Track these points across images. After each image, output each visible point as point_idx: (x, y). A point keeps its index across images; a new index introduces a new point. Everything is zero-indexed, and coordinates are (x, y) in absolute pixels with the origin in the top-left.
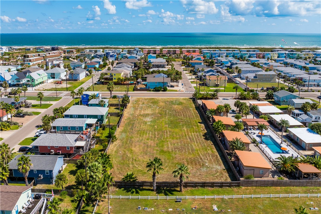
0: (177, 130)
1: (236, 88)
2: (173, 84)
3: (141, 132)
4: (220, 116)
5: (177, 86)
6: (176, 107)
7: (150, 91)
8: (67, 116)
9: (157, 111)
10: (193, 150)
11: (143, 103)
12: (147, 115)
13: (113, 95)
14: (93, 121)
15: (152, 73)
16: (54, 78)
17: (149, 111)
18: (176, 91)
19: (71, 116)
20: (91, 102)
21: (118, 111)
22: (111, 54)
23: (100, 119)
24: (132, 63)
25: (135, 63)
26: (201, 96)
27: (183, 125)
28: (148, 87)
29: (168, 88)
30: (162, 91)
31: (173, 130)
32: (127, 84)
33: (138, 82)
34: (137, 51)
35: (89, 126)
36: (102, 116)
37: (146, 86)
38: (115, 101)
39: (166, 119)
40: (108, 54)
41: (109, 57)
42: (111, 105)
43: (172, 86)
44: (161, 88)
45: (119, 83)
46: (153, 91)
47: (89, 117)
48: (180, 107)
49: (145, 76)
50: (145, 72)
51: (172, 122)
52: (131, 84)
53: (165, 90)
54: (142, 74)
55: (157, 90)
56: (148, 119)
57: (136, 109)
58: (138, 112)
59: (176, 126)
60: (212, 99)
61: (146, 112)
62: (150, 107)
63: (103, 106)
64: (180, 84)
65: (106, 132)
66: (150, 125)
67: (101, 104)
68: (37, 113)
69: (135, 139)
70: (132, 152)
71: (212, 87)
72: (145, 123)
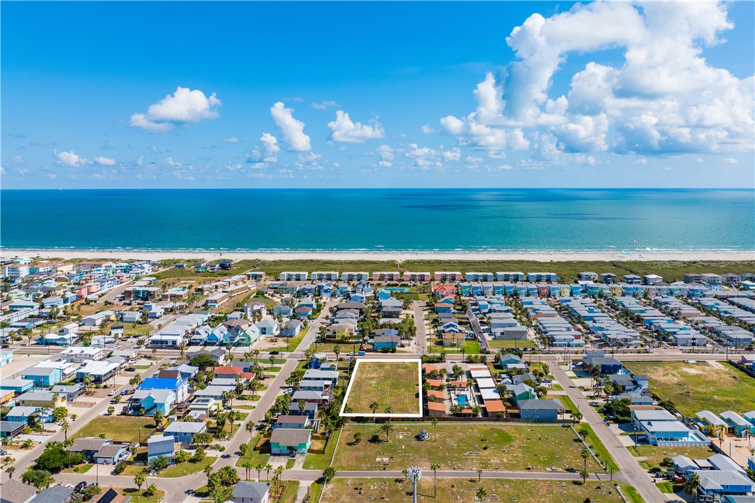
0: (395, 391)
1: (463, 351)
2: (404, 342)
3: (367, 392)
4: (436, 379)
5: (409, 345)
6: (400, 370)
7: (378, 352)
8: (306, 379)
9: (382, 375)
10: (403, 403)
11: (370, 367)
12: (372, 378)
13: (339, 357)
14: (330, 383)
15: (383, 326)
16: (264, 333)
17: (375, 375)
18: (406, 352)
19: (310, 379)
20: (323, 365)
21: (345, 375)
22: (326, 288)
23: (334, 381)
24: (356, 309)
25: (360, 309)
26: (427, 359)
27: (402, 387)
28: (375, 347)
29: (398, 349)
30: (391, 352)
31: (392, 391)
32: (352, 343)
33: (365, 341)
34: (364, 285)
35: (327, 386)
36: (335, 379)
37: (373, 345)
38: (342, 365)
39: (389, 382)
40: (320, 287)
41: (322, 293)
42: (339, 369)
43: (402, 346)
44: (389, 349)
45: (344, 341)
46: (381, 352)
47: (324, 379)
48: (404, 371)
49: (372, 331)
50: (373, 326)
51: (393, 384)
52: (357, 343)
53: (394, 351)
54: (369, 329)
55: (385, 351)
56: (373, 382)
57: (363, 373)
58: (364, 376)
59: (396, 388)
60: (439, 362)
61: (372, 376)
62: (376, 370)
63: (334, 370)
64: (412, 342)
65: (340, 391)
66: (375, 387)
67: (332, 368)
68: (274, 377)
69: (363, 396)
70: (360, 404)
71: (448, 347)
72: (371, 385)
